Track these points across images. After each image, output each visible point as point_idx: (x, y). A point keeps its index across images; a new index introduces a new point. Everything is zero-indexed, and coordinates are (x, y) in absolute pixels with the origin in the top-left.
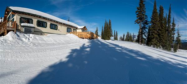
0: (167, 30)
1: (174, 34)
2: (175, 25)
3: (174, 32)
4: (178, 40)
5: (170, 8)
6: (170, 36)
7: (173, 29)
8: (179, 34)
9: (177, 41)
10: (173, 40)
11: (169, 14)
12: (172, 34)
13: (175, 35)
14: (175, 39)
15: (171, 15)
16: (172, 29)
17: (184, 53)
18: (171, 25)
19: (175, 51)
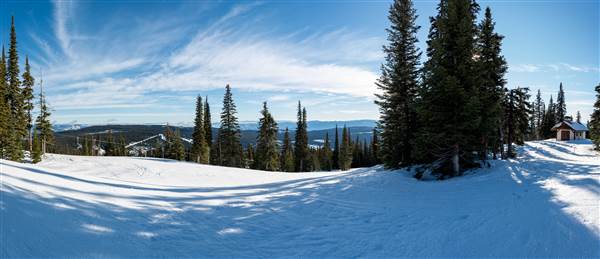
0: (10, 97)
1: (31, 107)
2: (32, 79)
3: (31, 101)
4: (43, 126)
5: (13, 30)
6: (20, 114)
7: (27, 93)
8: (44, 108)
9: (39, 128)
10: (29, 127)
11: (12, 47)
12: (25, 108)
13: (34, 110)
14: (33, 123)
15: (16, 49)
16: (24, 92)
17: (63, 164)
18: (22, 79)
19: (36, 159)
